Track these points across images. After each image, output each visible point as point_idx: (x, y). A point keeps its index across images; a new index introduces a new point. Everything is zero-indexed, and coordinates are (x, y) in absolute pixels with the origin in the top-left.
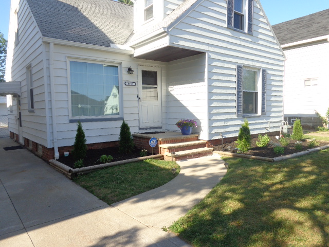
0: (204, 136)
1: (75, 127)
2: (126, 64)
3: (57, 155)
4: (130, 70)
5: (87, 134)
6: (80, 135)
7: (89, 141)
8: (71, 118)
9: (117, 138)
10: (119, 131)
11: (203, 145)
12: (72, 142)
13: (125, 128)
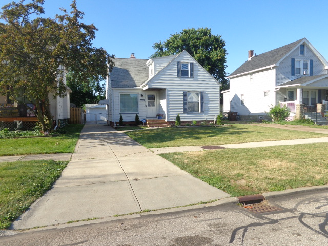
0: (166, 121)
1: (120, 116)
2: (140, 93)
3: (115, 124)
4: (142, 95)
5: (123, 118)
6: (121, 118)
7: (124, 121)
8: (120, 112)
9: (134, 121)
10: (135, 118)
11: (166, 123)
12: (118, 121)
13: (137, 117)
